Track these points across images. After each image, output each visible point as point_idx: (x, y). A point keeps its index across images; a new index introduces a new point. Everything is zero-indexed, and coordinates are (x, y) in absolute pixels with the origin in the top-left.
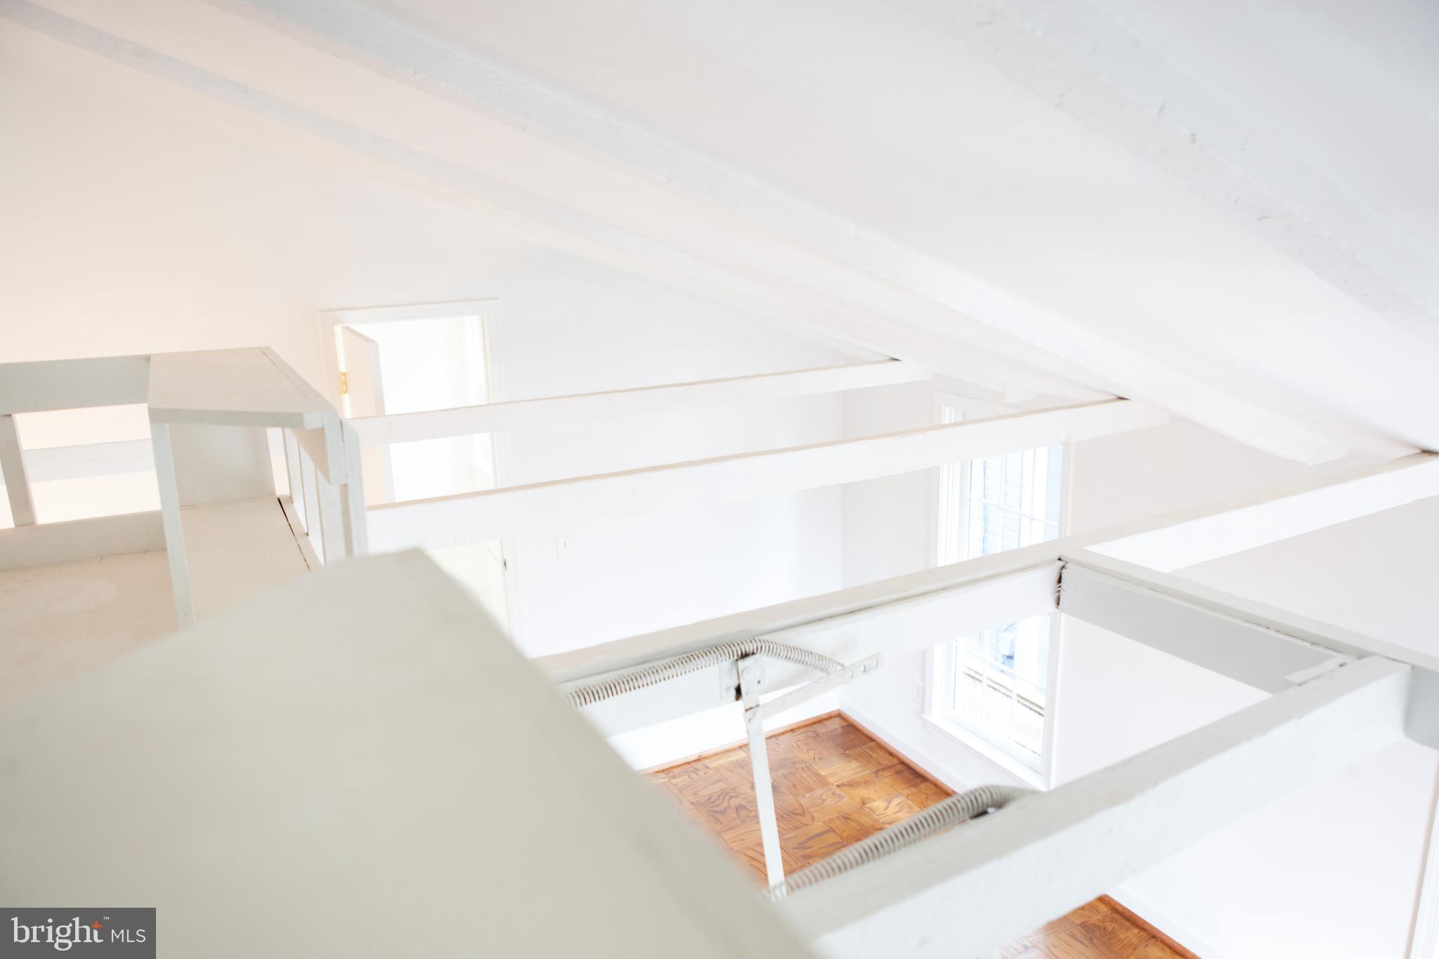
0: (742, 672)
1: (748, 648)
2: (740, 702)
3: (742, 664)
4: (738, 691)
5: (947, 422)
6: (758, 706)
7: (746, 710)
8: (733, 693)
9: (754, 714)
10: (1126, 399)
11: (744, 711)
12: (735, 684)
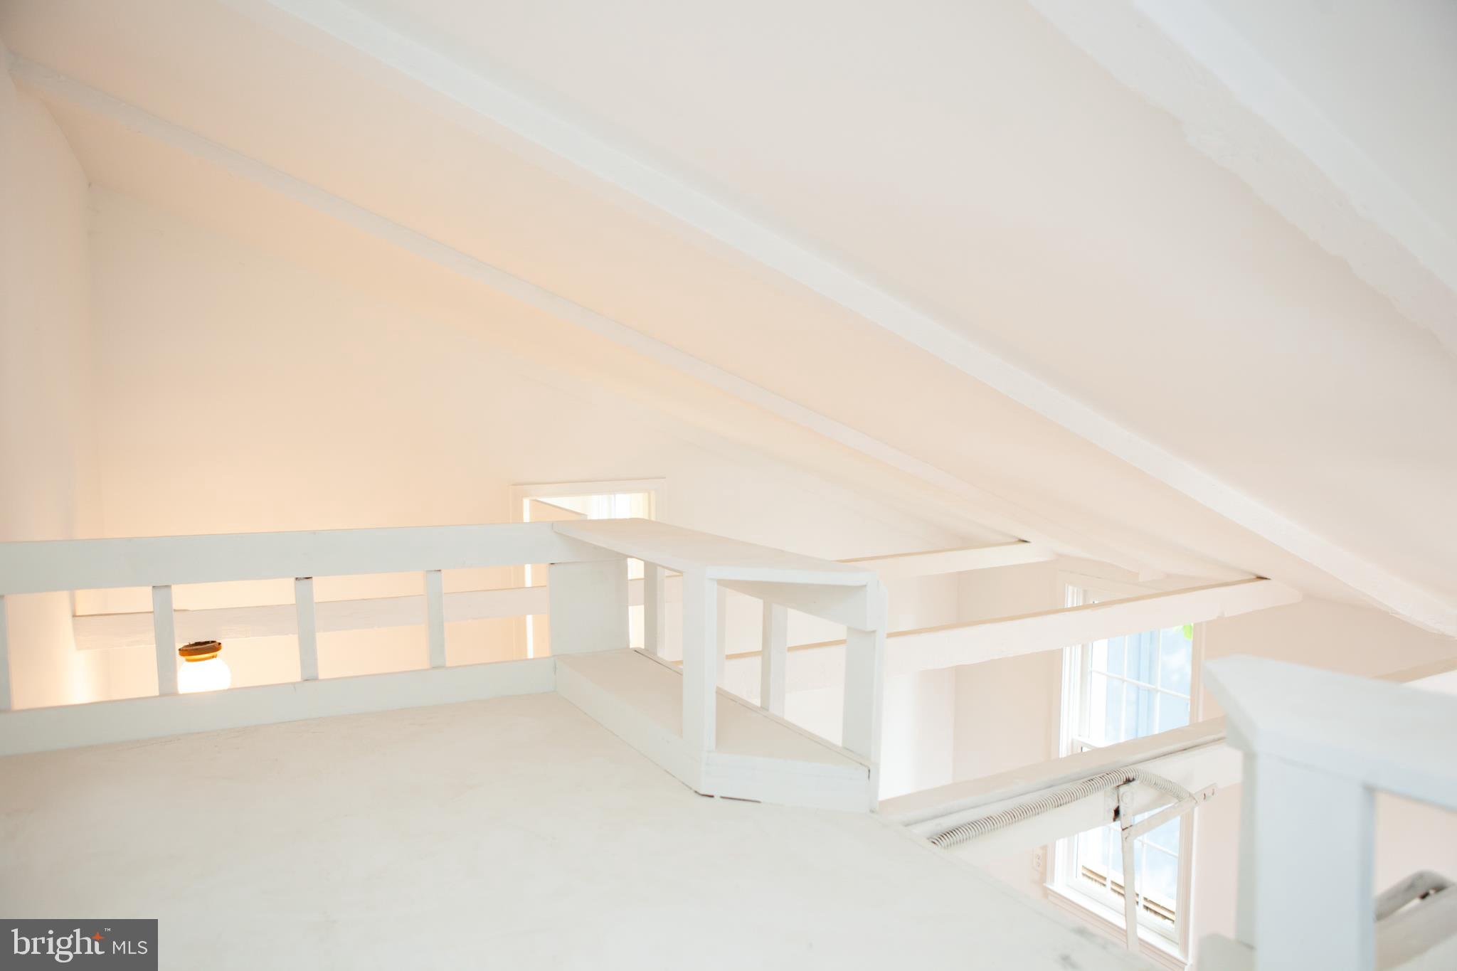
0: (1122, 797)
1: (1131, 776)
2: (1118, 823)
3: (1124, 789)
4: (1117, 812)
5: (1069, 606)
6: (1131, 826)
7: (1123, 830)
8: (1112, 814)
9: (1129, 834)
10: (1266, 579)
11: (1121, 830)
12: (1114, 807)
